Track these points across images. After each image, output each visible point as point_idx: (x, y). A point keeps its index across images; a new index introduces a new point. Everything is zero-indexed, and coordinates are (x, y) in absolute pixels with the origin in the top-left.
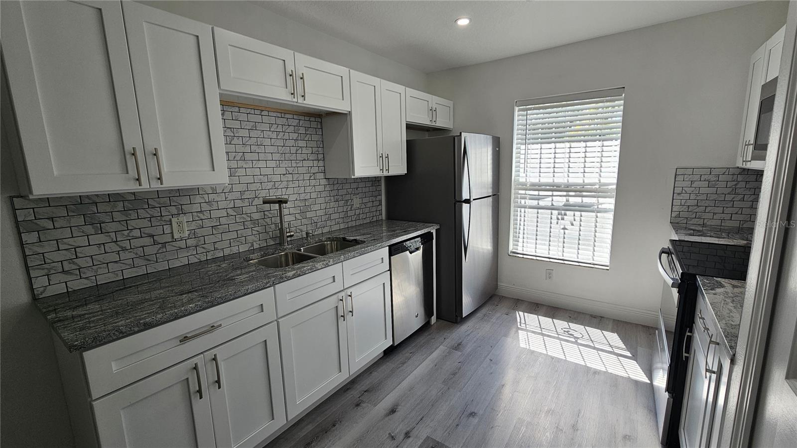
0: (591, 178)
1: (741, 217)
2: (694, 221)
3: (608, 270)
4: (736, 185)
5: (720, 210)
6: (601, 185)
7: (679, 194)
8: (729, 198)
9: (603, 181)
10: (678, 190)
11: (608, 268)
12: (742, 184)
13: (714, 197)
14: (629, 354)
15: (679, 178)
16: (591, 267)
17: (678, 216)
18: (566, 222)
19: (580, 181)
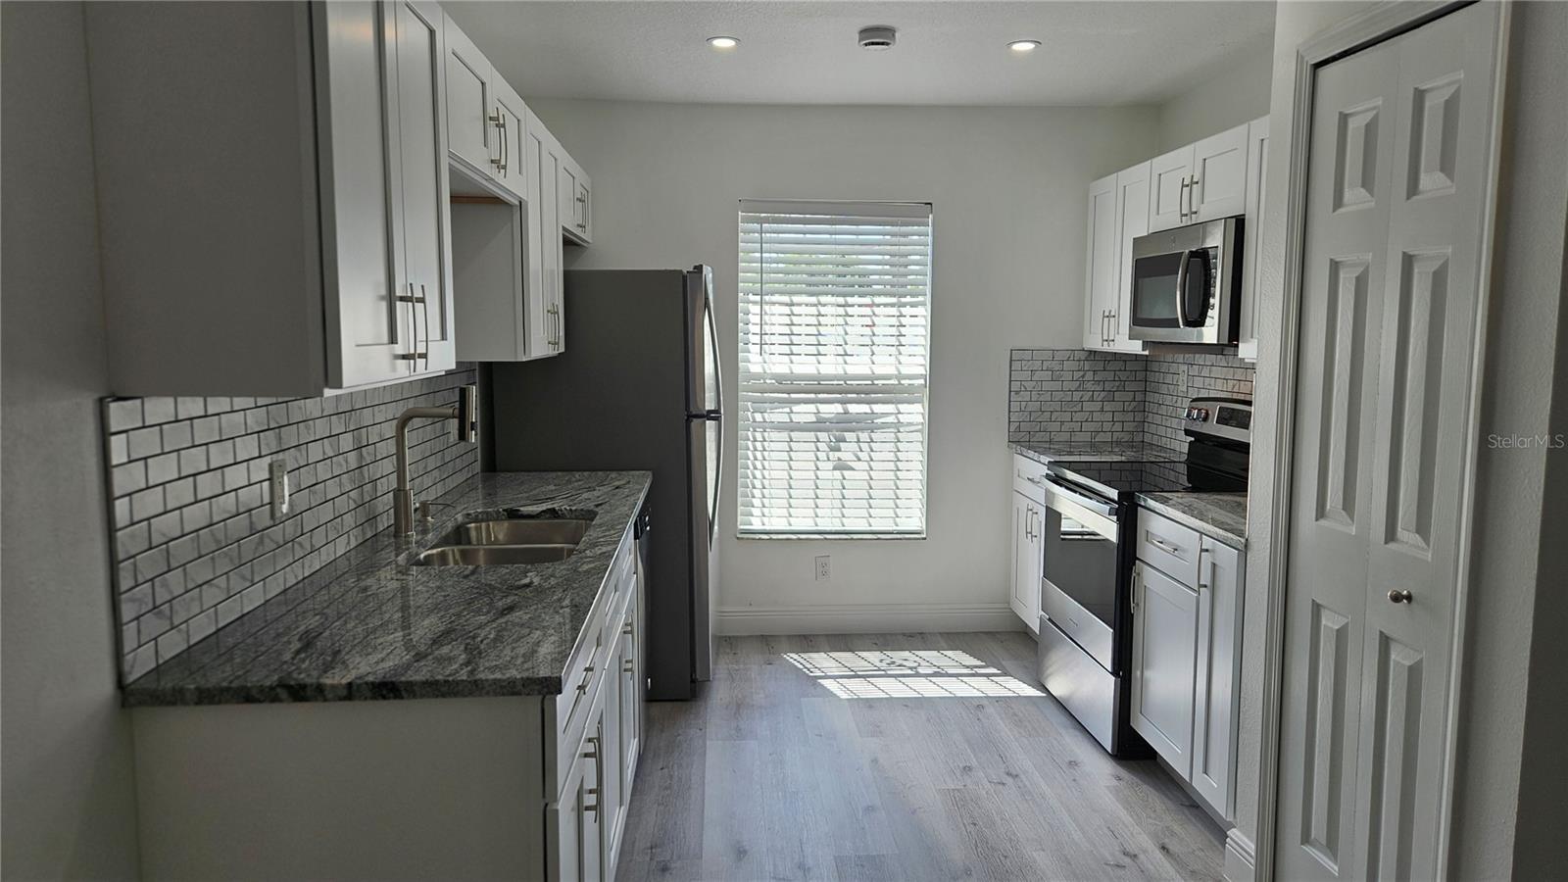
0: (884, 365)
1: (1090, 426)
2: (1039, 437)
3: (925, 539)
4: (1083, 376)
5: (1067, 417)
6: (900, 377)
7: (1017, 393)
8: (1077, 396)
9: (905, 371)
10: (1015, 386)
11: (924, 536)
12: (1089, 376)
13: (1059, 396)
14: (995, 671)
15: (1016, 365)
16: (897, 539)
17: (1018, 430)
18: (847, 453)
19: (865, 370)
